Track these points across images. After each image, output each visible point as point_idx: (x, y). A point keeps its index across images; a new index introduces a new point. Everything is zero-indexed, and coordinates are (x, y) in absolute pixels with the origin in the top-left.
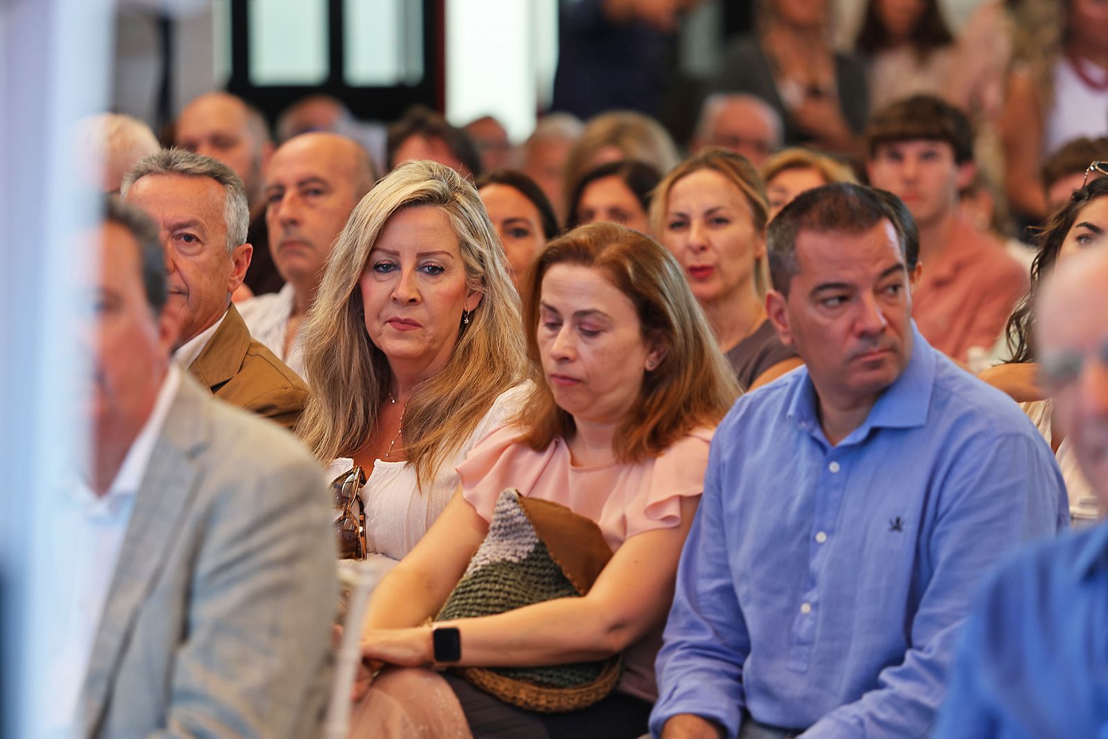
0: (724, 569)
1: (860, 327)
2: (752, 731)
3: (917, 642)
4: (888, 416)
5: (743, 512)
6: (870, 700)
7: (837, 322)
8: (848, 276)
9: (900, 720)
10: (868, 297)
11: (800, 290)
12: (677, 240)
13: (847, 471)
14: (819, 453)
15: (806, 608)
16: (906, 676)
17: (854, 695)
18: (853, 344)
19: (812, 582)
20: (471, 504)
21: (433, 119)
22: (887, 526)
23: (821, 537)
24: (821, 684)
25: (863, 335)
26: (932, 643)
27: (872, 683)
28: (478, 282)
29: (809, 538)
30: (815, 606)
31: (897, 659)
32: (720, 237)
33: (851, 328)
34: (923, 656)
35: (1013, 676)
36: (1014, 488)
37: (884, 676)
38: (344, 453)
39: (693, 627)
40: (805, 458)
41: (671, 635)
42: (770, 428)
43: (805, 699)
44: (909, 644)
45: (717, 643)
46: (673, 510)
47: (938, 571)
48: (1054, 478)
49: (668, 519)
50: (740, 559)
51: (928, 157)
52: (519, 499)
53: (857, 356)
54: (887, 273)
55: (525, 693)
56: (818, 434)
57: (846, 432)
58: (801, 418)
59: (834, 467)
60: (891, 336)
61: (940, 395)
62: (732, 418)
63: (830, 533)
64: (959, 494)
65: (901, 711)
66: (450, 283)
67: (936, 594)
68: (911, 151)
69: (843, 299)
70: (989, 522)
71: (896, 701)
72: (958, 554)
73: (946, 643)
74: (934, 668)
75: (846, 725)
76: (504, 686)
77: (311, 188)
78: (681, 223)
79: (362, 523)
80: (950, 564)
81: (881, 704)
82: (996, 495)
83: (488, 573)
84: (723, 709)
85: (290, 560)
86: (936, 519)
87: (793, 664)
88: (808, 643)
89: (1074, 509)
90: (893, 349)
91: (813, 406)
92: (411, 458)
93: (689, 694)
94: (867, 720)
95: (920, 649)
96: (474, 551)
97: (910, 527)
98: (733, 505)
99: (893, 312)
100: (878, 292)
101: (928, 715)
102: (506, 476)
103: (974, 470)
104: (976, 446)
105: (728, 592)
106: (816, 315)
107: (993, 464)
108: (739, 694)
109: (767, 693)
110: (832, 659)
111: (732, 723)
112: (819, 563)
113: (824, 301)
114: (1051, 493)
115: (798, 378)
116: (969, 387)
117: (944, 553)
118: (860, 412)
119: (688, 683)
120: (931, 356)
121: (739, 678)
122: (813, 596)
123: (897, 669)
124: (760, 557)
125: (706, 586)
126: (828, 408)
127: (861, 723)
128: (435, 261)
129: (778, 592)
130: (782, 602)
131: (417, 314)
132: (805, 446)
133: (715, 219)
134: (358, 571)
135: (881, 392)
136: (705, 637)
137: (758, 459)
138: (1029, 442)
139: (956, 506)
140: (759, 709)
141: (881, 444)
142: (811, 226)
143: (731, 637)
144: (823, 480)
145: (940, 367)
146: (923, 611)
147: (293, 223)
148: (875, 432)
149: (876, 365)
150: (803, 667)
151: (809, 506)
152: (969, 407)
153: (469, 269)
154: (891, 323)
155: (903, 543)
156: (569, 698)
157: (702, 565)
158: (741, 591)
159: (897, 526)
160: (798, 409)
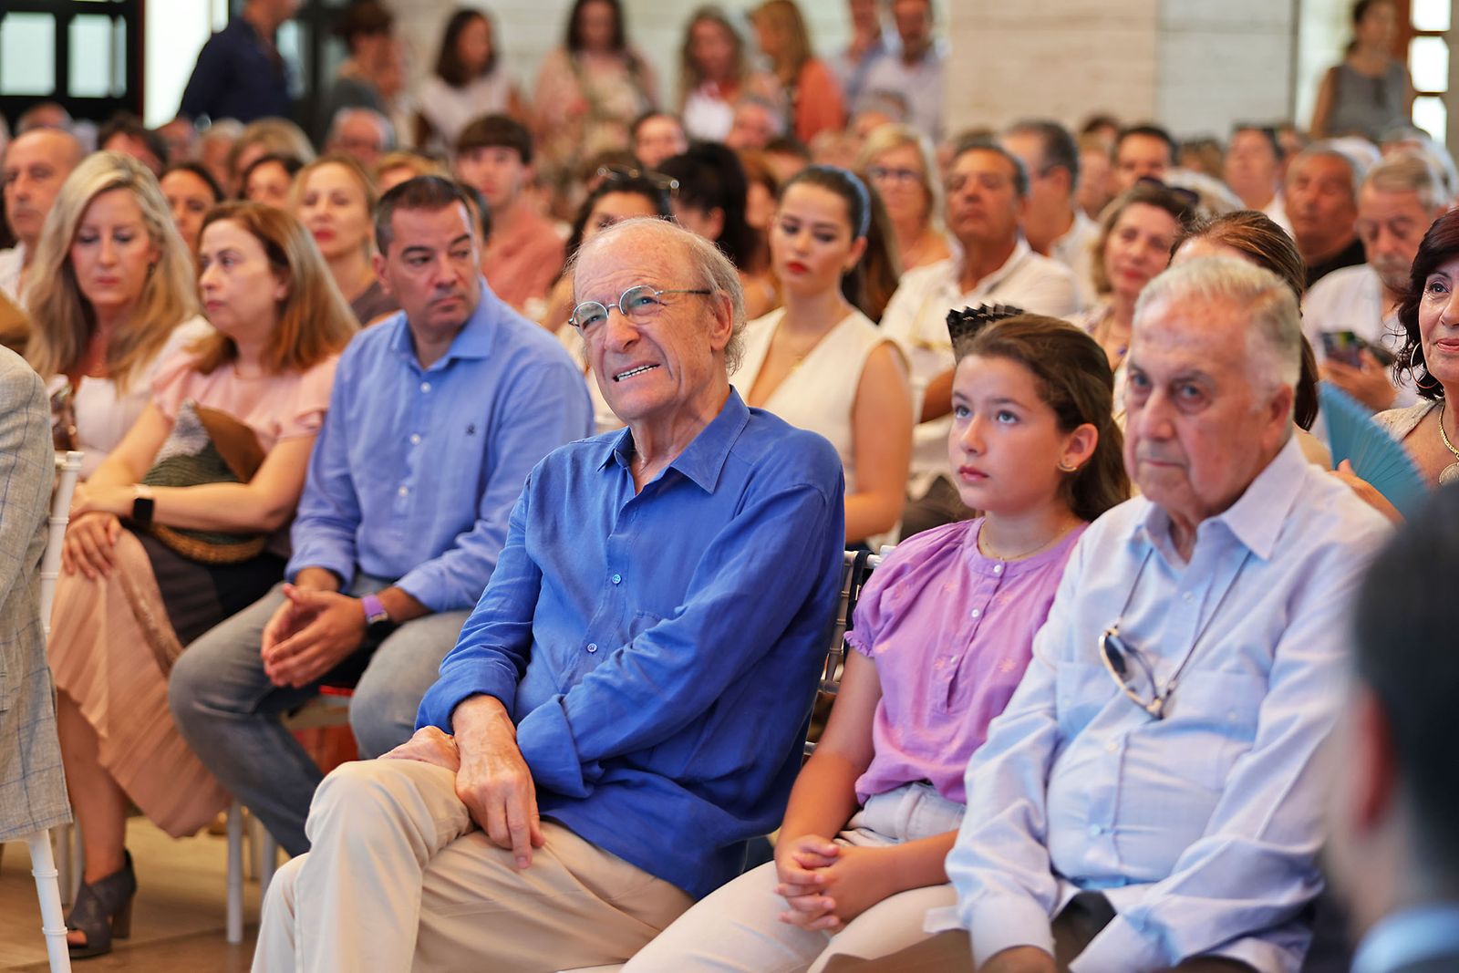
0: (343, 462)
1: (437, 280)
2: (362, 580)
3: (484, 515)
4: (464, 348)
5: (359, 420)
6: (449, 558)
7: (421, 277)
8: (428, 242)
9: (470, 572)
10: (443, 258)
11: (394, 251)
12: (307, 214)
13: (435, 390)
14: (414, 375)
15: (403, 491)
16: (476, 540)
17: (437, 554)
18: (433, 293)
19: (408, 472)
20: (160, 407)
21: (133, 122)
22: (463, 431)
23: (415, 439)
24: (413, 546)
25: (440, 286)
26: (496, 517)
27: (449, 545)
28: (158, 242)
29: (406, 440)
30: (410, 490)
31: (468, 528)
32: (343, 214)
33: (431, 281)
34: (489, 525)
35: (552, 538)
36: (556, 404)
37: (460, 540)
38: (62, 372)
39: (320, 504)
40: (405, 381)
41: (304, 511)
42: (380, 358)
43: (402, 558)
44: (478, 516)
45: (338, 515)
46: (315, 420)
47: (501, 464)
48: (584, 396)
49: (312, 427)
50: (356, 454)
51: (500, 160)
52: (196, 408)
53: (435, 302)
54: (457, 241)
55: (199, 550)
56: (414, 362)
57: (433, 360)
58: (402, 349)
59: (426, 387)
60: (460, 288)
61: (502, 335)
62: (351, 349)
63: (422, 435)
64: (516, 408)
65: (471, 566)
66: (138, 246)
67: (500, 481)
68: (489, 154)
69: (425, 260)
70: (538, 428)
71: (467, 558)
72: (517, 451)
73: (506, 516)
74: (498, 536)
75: (431, 576)
76: (183, 544)
77: (39, 172)
78: (312, 201)
79: (74, 424)
80: (510, 458)
81: (457, 561)
82: (545, 408)
83: (170, 462)
84: (341, 563)
85: (17, 448)
86: (500, 426)
87: (393, 532)
88: (404, 516)
89: (599, 419)
90: (462, 297)
91: (410, 343)
92: (112, 376)
93: (317, 552)
94: (447, 573)
95: (486, 520)
96: (159, 445)
97: (480, 432)
98: (351, 415)
99: (463, 270)
100: (452, 255)
101: (490, 567)
102: (184, 391)
103: (527, 390)
104: (528, 373)
105: (346, 479)
106: (406, 271)
107: (541, 386)
108: (353, 551)
109: (374, 552)
110: (421, 528)
111: (347, 573)
112: (414, 458)
113: (412, 261)
114: (583, 408)
115: (399, 321)
116: (524, 328)
117: (505, 450)
118: (444, 345)
119: (316, 544)
120: (494, 305)
121: (353, 541)
122: (409, 482)
123: (468, 535)
124: (371, 453)
125: (330, 474)
126: (422, 343)
127: (442, 574)
128: (126, 232)
129: (383, 479)
130: (387, 486)
131: (116, 272)
132: (405, 372)
133: (338, 200)
134: (68, 459)
135: (458, 329)
136: (329, 511)
137: (371, 382)
138: (568, 370)
139: (515, 416)
140: (368, 564)
141: (460, 370)
142: (402, 206)
143: (348, 512)
144: (417, 398)
145: (502, 314)
146: (490, 493)
147: (23, 199)
148: (454, 362)
149: (449, 309)
150: (400, 534)
151: (407, 417)
152: (523, 344)
153: (151, 234)
154: (461, 278)
155: (475, 444)
156: (231, 553)
157: (328, 459)
158: (356, 477)
159: (471, 431)
160: (401, 343)
